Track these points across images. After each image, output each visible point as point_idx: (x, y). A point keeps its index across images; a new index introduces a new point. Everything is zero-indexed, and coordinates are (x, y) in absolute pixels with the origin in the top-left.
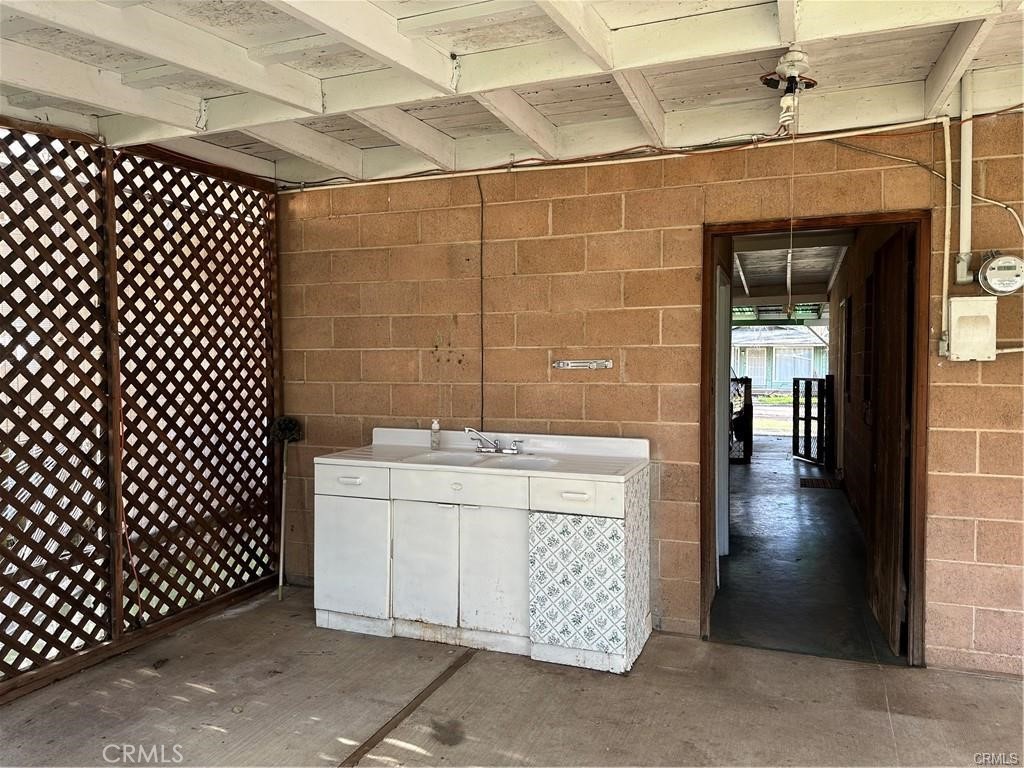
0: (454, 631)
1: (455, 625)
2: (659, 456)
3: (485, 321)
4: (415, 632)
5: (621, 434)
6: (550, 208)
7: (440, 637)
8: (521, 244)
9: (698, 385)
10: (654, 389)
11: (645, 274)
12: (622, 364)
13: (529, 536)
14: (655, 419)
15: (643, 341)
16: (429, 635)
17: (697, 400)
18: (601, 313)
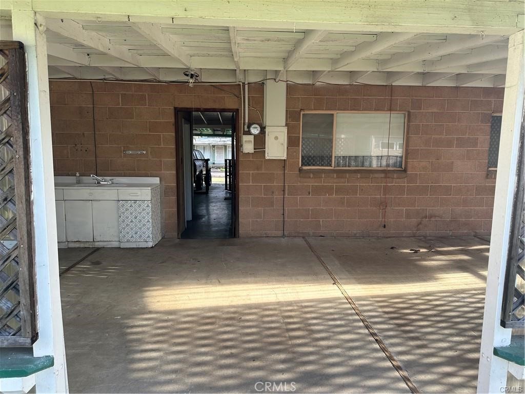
0: (91, 243)
1: (92, 241)
2: (163, 183)
3: (96, 136)
4: (77, 245)
5: (150, 176)
6: (120, 97)
7: (87, 245)
8: (109, 108)
9: (175, 159)
10: (161, 161)
11: (156, 122)
12: (149, 152)
13: (118, 209)
14: (161, 171)
15: (156, 145)
16: (82, 245)
17: (175, 164)
18: (141, 135)
